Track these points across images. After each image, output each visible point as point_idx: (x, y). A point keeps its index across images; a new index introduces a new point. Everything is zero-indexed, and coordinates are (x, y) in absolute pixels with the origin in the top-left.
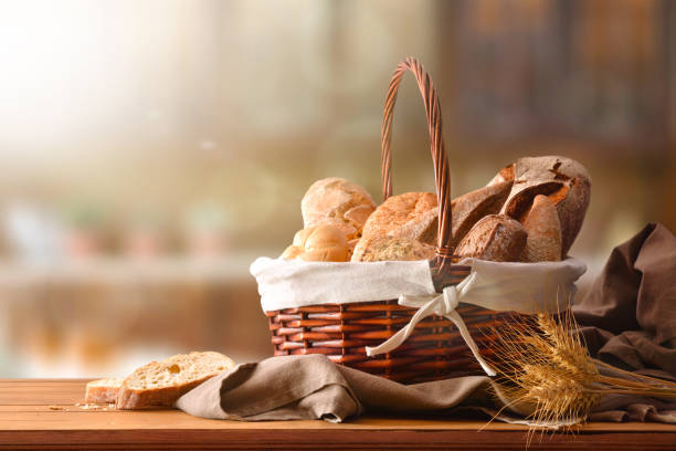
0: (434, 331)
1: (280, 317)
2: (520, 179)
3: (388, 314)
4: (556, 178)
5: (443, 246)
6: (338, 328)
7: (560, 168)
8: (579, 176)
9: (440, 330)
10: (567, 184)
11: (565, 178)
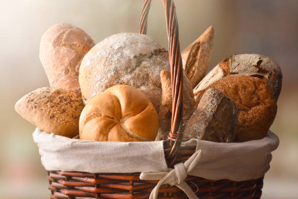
0: (165, 195)
1: (52, 175)
2: (234, 71)
3: (131, 182)
4: (258, 72)
5: (175, 132)
6: (93, 189)
7: (262, 64)
8: (275, 70)
9: (170, 194)
10: (267, 76)
11: (265, 71)
